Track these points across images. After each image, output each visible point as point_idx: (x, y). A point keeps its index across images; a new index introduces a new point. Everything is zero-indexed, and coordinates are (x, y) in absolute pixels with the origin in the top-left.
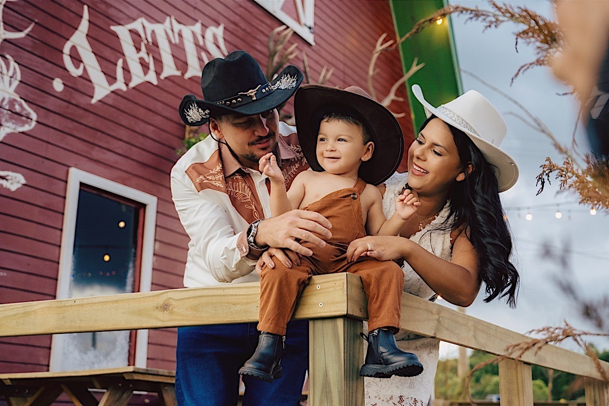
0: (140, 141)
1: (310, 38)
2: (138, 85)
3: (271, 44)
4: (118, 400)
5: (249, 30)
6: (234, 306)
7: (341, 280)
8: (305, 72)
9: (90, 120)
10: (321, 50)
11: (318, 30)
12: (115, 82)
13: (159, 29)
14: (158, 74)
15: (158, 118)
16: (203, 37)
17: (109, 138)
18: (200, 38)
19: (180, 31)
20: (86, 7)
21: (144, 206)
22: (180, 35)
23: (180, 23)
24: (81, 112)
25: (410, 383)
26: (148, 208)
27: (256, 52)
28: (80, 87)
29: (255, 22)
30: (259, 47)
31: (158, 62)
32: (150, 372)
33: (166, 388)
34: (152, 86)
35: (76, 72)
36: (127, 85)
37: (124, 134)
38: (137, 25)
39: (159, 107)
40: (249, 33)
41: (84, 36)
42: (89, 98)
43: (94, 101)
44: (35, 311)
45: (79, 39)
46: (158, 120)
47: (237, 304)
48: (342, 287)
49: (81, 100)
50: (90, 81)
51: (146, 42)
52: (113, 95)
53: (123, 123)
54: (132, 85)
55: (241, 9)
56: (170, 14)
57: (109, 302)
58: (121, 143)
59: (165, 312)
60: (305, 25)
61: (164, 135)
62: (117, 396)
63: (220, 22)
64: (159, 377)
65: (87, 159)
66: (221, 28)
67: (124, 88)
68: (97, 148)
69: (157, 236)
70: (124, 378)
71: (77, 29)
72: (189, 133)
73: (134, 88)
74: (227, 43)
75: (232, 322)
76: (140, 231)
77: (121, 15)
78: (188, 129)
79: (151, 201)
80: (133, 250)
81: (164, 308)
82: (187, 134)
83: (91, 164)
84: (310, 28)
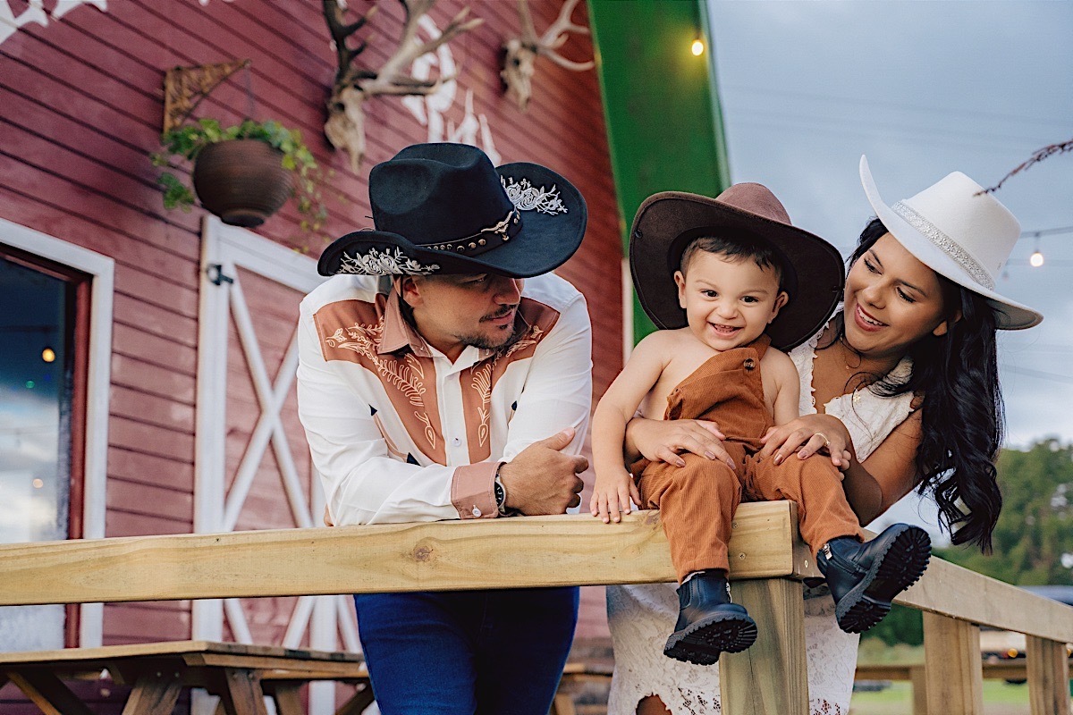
0: (76, 137)
2: (69, 13)
4: (156, 706)
6: (566, 555)
7: (782, 513)
12: (26, 8)
15: (111, 84)
17: (19, 134)
21: (88, 278)
25: (816, 674)
26: (95, 281)
32: (234, 650)
33: (236, 676)
34: (94, 12)
36: (48, 13)
37: (44, 122)
39: (111, 59)
44: (125, 556)
46: (110, 89)
47: (572, 552)
48: (782, 527)
52: (22, 36)
53: (44, 99)
54: (59, 12)
57: (295, 542)
58: (40, 143)
59: (421, 563)
61: (125, 123)
62: (154, 696)
64: (246, 658)
67: (43, 20)
69: (116, 342)
70: (184, 662)
72: (173, 117)
73: (62, 20)
75: (563, 584)
76: (80, 332)
78: (169, 107)
79: (101, 267)
80: (68, 375)
81: (419, 557)
82: (167, 118)
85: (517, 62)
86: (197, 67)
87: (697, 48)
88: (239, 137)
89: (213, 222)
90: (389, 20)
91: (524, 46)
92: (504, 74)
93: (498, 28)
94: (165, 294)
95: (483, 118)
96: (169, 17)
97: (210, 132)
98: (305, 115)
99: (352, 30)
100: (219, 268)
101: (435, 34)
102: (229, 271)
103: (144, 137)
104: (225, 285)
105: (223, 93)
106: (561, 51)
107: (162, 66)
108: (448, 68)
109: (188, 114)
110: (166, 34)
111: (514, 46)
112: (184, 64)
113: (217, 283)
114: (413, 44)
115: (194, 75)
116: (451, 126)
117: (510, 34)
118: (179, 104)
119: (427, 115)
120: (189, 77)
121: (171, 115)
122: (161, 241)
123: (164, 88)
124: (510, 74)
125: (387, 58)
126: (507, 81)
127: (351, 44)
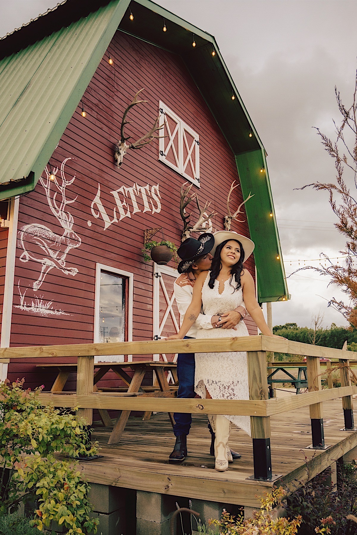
0: (125, 246)
1: (198, 185)
2: (123, 219)
3: (182, 192)
5: (170, 185)
8: (197, 203)
9: (104, 239)
10: (204, 190)
11: (202, 180)
12: (113, 219)
13: (131, 190)
14: (131, 212)
16: (150, 191)
19: (140, 190)
20: (99, 184)
21: (128, 278)
22: (140, 192)
23: (140, 186)
24: (100, 235)
26: (130, 278)
28: (98, 224)
29: (174, 180)
30: (175, 193)
31: (131, 206)
34: (129, 218)
35: (97, 216)
36: (118, 220)
37: (117, 244)
38: (121, 190)
39: (132, 229)
41: (99, 198)
42: (102, 228)
43: (105, 229)
45: (97, 200)
46: (132, 235)
49: (99, 229)
50: (103, 220)
51: (125, 197)
52: (113, 225)
53: (118, 239)
54: (120, 219)
55: (166, 174)
56: (135, 182)
58: (117, 248)
60: (196, 178)
61: (135, 243)
63: (157, 183)
65: (103, 258)
66: (158, 185)
69: (134, 292)
71: (96, 195)
72: (146, 241)
73: (121, 221)
74: (161, 193)
76: (127, 290)
77: (114, 186)
78: (145, 238)
79: (131, 275)
80: (124, 299)
81: (187, 346)
83: (105, 260)
84: (198, 180)
85: (227, 221)
86: (152, 229)
87: (271, 215)
88: (161, 245)
89: (155, 263)
90: (197, 214)
91: (229, 217)
92: (224, 224)
93: (223, 213)
94: (145, 280)
96: (145, 218)
97: (154, 244)
98: (177, 237)
99: (187, 217)
100: (157, 274)
101: (207, 216)
102: (160, 274)
103: (140, 245)
104: (159, 277)
105: (158, 234)
106: (238, 218)
107: (144, 230)
108: (211, 224)
109: (150, 239)
110: (145, 222)
111: (226, 217)
112: (148, 228)
113: (157, 277)
114: (202, 219)
117: (226, 215)
118: (148, 238)
120: (150, 231)
122: (144, 268)
123: (144, 234)
124: (226, 224)
125: (196, 223)
126: (225, 226)
127: (187, 221)
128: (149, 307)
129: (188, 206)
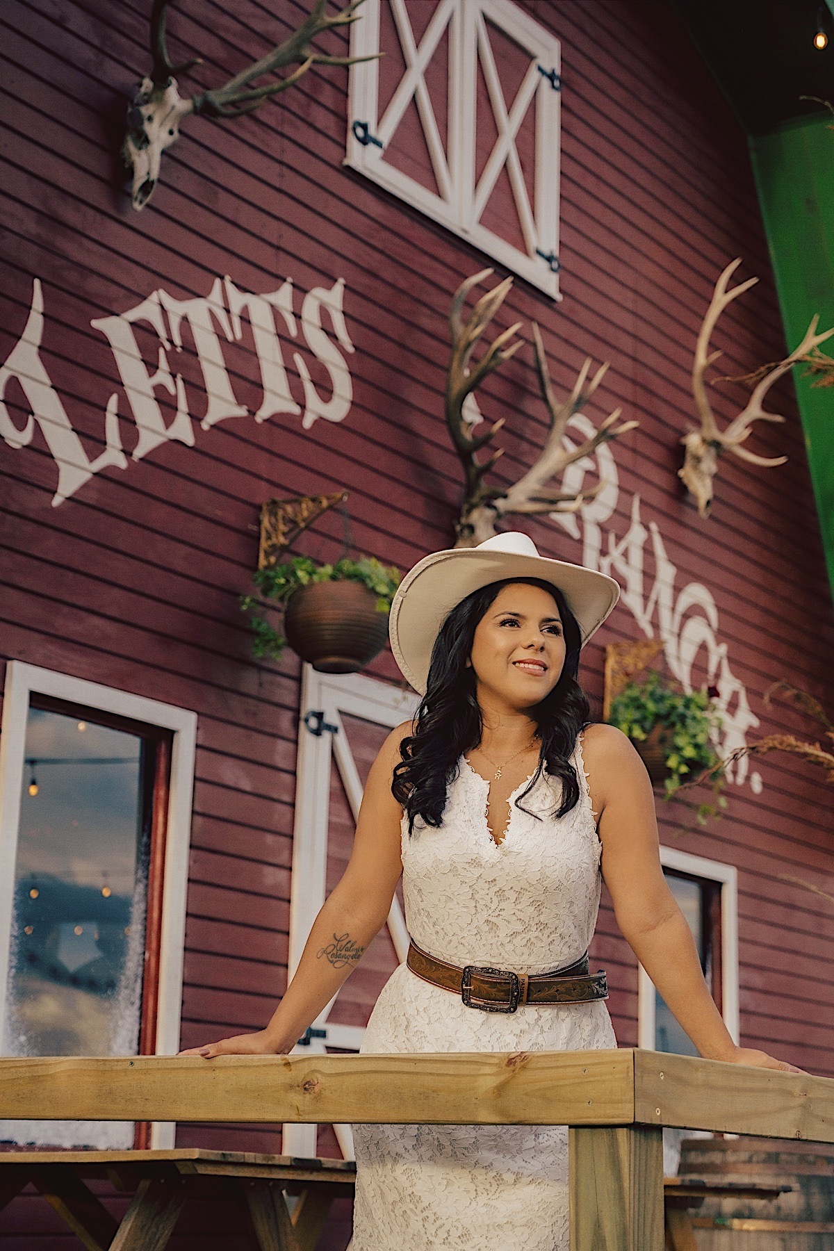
1: (549, 283)
2: (151, 453)
3: (457, 317)
5: (402, 284)
7: (625, 1061)
8: (538, 371)
9: (51, 546)
10: (578, 307)
11: (572, 263)
12: (103, 451)
13: (197, 310)
14: (196, 418)
15: (197, 523)
16: (298, 316)
18: (290, 320)
19: (245, 309)
20: (37, 282)
22: (245, 319)
23: (244, 289)
24: (29, 528)
26: (177, 737)
27: (420, 335)
28: (27, 472)
29: (420, 262)
31: (197, 390)
34: (183, 448)
35: (18, 438)
36: (128, 453)
37: (120, 569)
38: (147, 311)
39: (198, 497)
40: (402, 291)
41: (35, 350)
42: (46, 495)
43: (57, 501)
45: (23, 362)
47: (440, 1091)
49: (30, 501)
50: (52, 456)
51: (168, 346)
52: (98, 481)
53: (122, 546)
54: (139, 453)
55: (385, 234)
56: (221, 272)
58: (116, 592)
59: (308, 1095)
60: (539, 252)
63: (335, 276)
65: (43, 637)
66: (339, 288)
67: (122, 463)
68: (66, 609)
69: (196, 802)
71: (19, 338)
72: (267, 555)
73: (143, 459)
74: (351, 323)
76: (159, 793)
77: (114, 291)
78: (264, 544)
79: (181, 721)
80: (145, 839)
81: (305, 1089)
82: (262, 555)
83: (53, 649)
84: (549, 259)
85: (698, 459)
88: (333, 578)
89: (308, 668)
90: (533, 424)
91: (704, 441)
92: (681, 473)
93: (674, 420)
94: (258, 746)
95: (654, 527)
96: (267, 446)
97: (301, 574)
99: (484, 441)
100: (320, 716)
101: (591, 433)
102: (332, 718)
103: (234, 575)
104: (326, 735)
105: (330, 522)
106: (750, 445)
107: (257, 500)
108: (609, 472)
109: (284, 549)
110: (262, 464)
111: (693, 441)
112: (280, 496)
113: (317, 733)
114: (561, 449)
115: (289, 509)
116: (612, 538)
117: (689, 426)
118: (274, 540)
119: (581, 528)
120: (284, 510)
121: (265, 552)
122: (253, 689)
123: (259, 523)
124: (686, 473)
125: (529, 467)
126: (685, 481)
127: (479, 460)
128: (271, 877)
129: (490, 383)
